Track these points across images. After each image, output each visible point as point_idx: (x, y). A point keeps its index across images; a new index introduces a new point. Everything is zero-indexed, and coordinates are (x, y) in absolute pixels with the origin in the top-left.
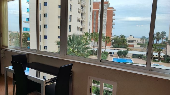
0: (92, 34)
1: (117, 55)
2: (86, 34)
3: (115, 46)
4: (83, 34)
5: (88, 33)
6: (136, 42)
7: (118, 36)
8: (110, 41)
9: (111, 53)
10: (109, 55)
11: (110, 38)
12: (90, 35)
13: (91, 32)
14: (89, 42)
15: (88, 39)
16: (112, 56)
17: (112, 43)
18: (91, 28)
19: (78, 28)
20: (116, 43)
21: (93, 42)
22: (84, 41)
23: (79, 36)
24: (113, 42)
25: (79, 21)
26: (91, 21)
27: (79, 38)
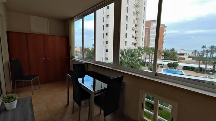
1: (168, 67)
2: (139, 48)
3: (165, 58)
4: (137, 48)
6: (188, 55)
7: (168, 50)
8: (161, 54)
9: (161, 64)
10: (160, 66)
11: (161, 52)
12: (142, 49)
13: (143, 46)
14: (141, 55)
15: (141, 52)
16: (162, 67)
17: (163, 56)
18: (143, 43)
19: (133, 43)
20: (167, 55)
21: (145, 54)
22: (137, 54)
23: (132, 50)
24: (164, 55)
25: (133, 37)
26: (144, 37)
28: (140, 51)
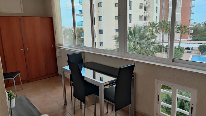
0: (160, 23)
1: (199, 52)
2: (152, 25)
3: (195, 38)
4: (148, 24)
5: (154, 22)
7: (199, 24)
8: (187, 32)
9: (188, 48)
10: (186, 51)
11: (187, 27)
12: (157, 25)
13: (158, 21)
14: (155, 34)
15: (154, 30)
16: (190, 52)
17: (191, 34)
18: (158, 15)
19: (141, 17)
20: (197, 34)
21: (162, 34)
22: (149, 33)
23: (142, 27)
24: (192, 32)
25: (141, 7)
27: (143, 30)
28: (152, 30)
